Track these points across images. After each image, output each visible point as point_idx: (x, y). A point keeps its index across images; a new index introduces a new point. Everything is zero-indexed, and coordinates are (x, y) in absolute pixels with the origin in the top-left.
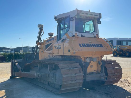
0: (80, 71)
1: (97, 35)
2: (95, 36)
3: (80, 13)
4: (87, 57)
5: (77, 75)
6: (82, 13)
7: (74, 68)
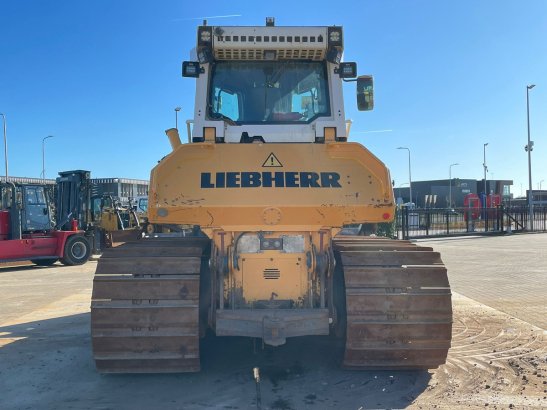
0: (184, 290)
1: (335, 128)
2: (320, 134)
3: (216, 38)
4: (244, 233)
5: (162, 304)
6: (228, 39)
7: (162, 277)
